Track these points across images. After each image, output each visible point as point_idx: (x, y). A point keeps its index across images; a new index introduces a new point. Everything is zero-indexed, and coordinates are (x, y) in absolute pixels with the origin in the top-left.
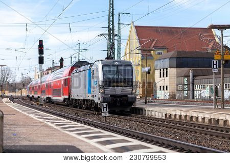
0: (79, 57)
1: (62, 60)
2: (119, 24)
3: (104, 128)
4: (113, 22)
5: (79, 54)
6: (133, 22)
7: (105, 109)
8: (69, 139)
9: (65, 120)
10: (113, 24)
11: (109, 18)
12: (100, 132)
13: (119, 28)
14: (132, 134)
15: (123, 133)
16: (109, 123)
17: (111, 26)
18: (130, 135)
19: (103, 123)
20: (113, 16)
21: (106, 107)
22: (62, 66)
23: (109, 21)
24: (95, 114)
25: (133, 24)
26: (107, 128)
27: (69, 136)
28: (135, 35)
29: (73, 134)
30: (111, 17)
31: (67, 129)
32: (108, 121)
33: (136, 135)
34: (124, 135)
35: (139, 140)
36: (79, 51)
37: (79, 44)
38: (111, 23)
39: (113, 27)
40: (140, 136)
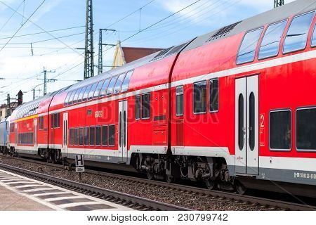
0: (45, 90)
1: (20, 94)
2: (101, 44)
3: (78, 188)
4: (92, 42)
5: (45, 86)
6: (120, 43)
7: (79, 162)
8: (28, 204)
9: (24, 177)
10: (92, 45)
11: (87, 36)
12: (71, 194)
13: (101, 51)
14: (116, 197)
15: (103, 195)
16: (85, 182)
17: (89, 48)
18: (113, 198)
19: (76, 181)
20: (91, 33)
21: (81, 160)
22: (20, 102)
23: (87, 40)
24: (67, 169)
25: (120, 46)
26: (82, 189)
27: (28, 200)
28: (122, 60)
29: (32, 197)
30: (89, 36)
31: (25, 191)
32: (83, 179)
33: (122, 198)
34: (105, 198)
35: (125, 205)
36: (45, 82)
37: (45, 71)
38: (89, 43)
39: (92, 48)
40: (127, 199)
